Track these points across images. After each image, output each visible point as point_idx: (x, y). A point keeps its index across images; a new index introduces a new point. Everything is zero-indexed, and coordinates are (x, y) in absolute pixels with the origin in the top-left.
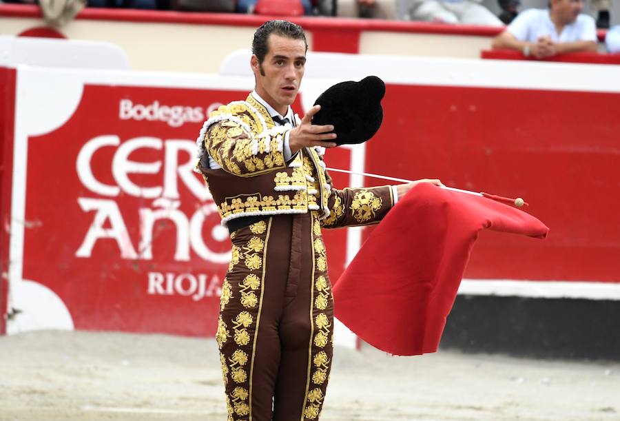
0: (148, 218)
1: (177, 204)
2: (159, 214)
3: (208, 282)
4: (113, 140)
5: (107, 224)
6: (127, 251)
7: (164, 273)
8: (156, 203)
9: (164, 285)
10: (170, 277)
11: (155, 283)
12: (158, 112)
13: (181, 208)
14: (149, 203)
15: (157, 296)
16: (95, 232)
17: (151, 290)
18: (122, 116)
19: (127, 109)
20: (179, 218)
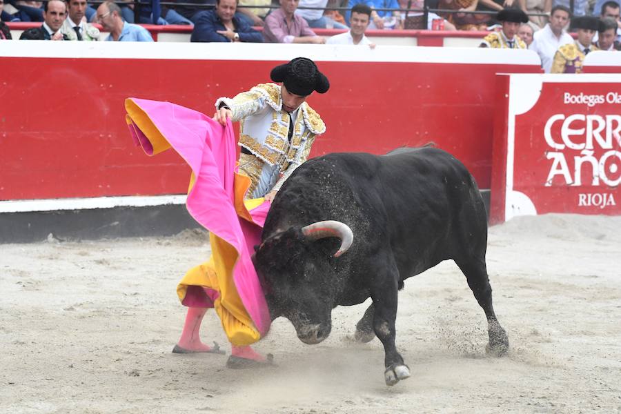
0: (578, 161)
1: (592, 152)
2: (584, 159)
3: (608, 197)
4: (561, 117)
5: (559, 167)
6: (569, 180)
7: (586, 193)
8: (583, 153)
9: (587, 200)
10: (589, 195)
11: (582, 200)
12: (582, 99)
13: (594, 155)
14: (578, 153)
15: (583, 207)
16: (554, 172)
17: (580, 204)
18: (566, 102)
19: (568, 98)
20: (593, 160)
